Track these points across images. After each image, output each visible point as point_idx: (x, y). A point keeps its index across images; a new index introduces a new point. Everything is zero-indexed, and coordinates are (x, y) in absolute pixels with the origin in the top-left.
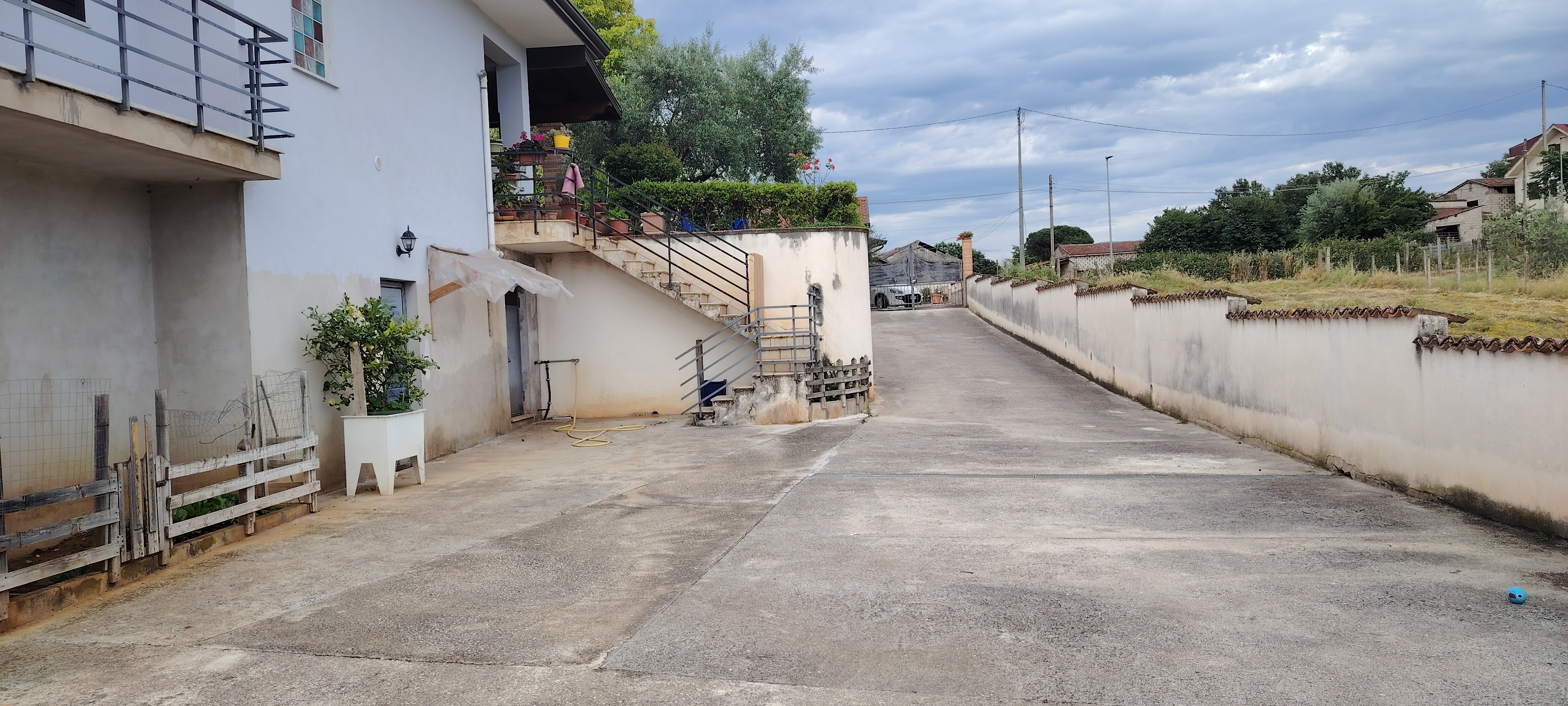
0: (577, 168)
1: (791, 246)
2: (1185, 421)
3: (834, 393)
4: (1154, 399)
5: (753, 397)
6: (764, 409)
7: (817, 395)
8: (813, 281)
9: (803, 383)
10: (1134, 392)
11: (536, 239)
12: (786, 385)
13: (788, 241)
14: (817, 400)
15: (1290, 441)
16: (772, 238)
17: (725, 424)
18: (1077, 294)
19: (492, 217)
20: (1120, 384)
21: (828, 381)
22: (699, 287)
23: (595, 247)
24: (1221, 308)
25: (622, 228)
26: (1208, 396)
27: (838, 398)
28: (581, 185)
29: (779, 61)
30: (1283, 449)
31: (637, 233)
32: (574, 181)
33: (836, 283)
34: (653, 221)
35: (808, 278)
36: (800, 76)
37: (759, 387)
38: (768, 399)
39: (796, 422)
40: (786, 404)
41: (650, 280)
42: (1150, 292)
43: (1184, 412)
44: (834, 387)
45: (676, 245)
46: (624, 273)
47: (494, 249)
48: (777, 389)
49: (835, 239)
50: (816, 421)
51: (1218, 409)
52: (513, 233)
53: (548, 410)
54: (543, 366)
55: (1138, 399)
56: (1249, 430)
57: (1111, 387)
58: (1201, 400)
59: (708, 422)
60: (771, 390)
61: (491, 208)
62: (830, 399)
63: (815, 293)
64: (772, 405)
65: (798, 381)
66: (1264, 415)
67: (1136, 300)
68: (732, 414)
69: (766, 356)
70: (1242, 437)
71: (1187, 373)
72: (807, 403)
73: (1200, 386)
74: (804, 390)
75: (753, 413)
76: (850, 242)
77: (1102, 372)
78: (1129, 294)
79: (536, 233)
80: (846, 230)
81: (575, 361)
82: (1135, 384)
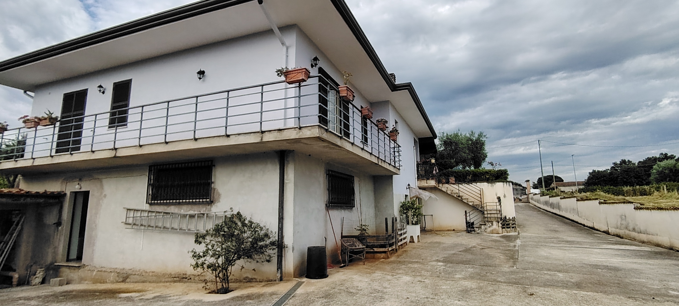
0: (437, 168)
1: (491, 186)
2: (622, 238)
3: (508, 226)
4: (610, 231)
5: (486, 226)
6: (489, 230)
7: (504, 227)
8: (498, 196)
9: (500, 223)
10: (602, 230)
11: (427, 185)
12: (495, 223)
13: (490, 185)
14: (504, 228)
15: (660, 243)
16: (485, 184)
17: (478, 233)
18: (577, 200)
19: (416, 179)
20: (596, 227)
21: (507, 223)
22: (467, 197)
23: (439, 186)
24: (632, 206)
25: (444, 181)
26: (630, 231)
27: (510, 228)
28: (438, 171)
29: (476, 136)
30: (658, 245)
31: (448, 182)
32: (436, 170)
33: (505, 196)
34: (452, 179)
35: (496, 195)
36: (483, 139)
37: (487, 223)
38: (490, 227)
39: (498, 233)
40: (495, 229)
41: (453, 195)
42: (604, 201)
43: (621, 235)
44: (509, 224)
45: (460, 185)
46: (447, 193)
47: (417, 187)
48: (492, 224)
49: (504, 184)
50: (504, 234)
51: (634, 234)
52: (421, 183)
53: (425, 228)
54: (423, 217)
55: (603, 232)
56: (646, 240)
57: (593, 228)
58: (627, 232)
59: (473, 232)
60: (491, 225)
61: (416, 177)
62: (507, 228)
63: (499, 199)
64: (491, 228)
65: (498, 222)
66: (650, 236)
67: (600, 203)
68: (480, 231)
69: (486, 216)
70: (643, 242)
71: (621, 224)
72: (501, 229)
73: (626, 228)
74: (500, 225)
75: (486, 230)
76: (508, 185)
77: (590, 225)
78: (597, 201)
79: (427, 183)
80: (503, 182)
81: (432, 215)
82: (604, 228)
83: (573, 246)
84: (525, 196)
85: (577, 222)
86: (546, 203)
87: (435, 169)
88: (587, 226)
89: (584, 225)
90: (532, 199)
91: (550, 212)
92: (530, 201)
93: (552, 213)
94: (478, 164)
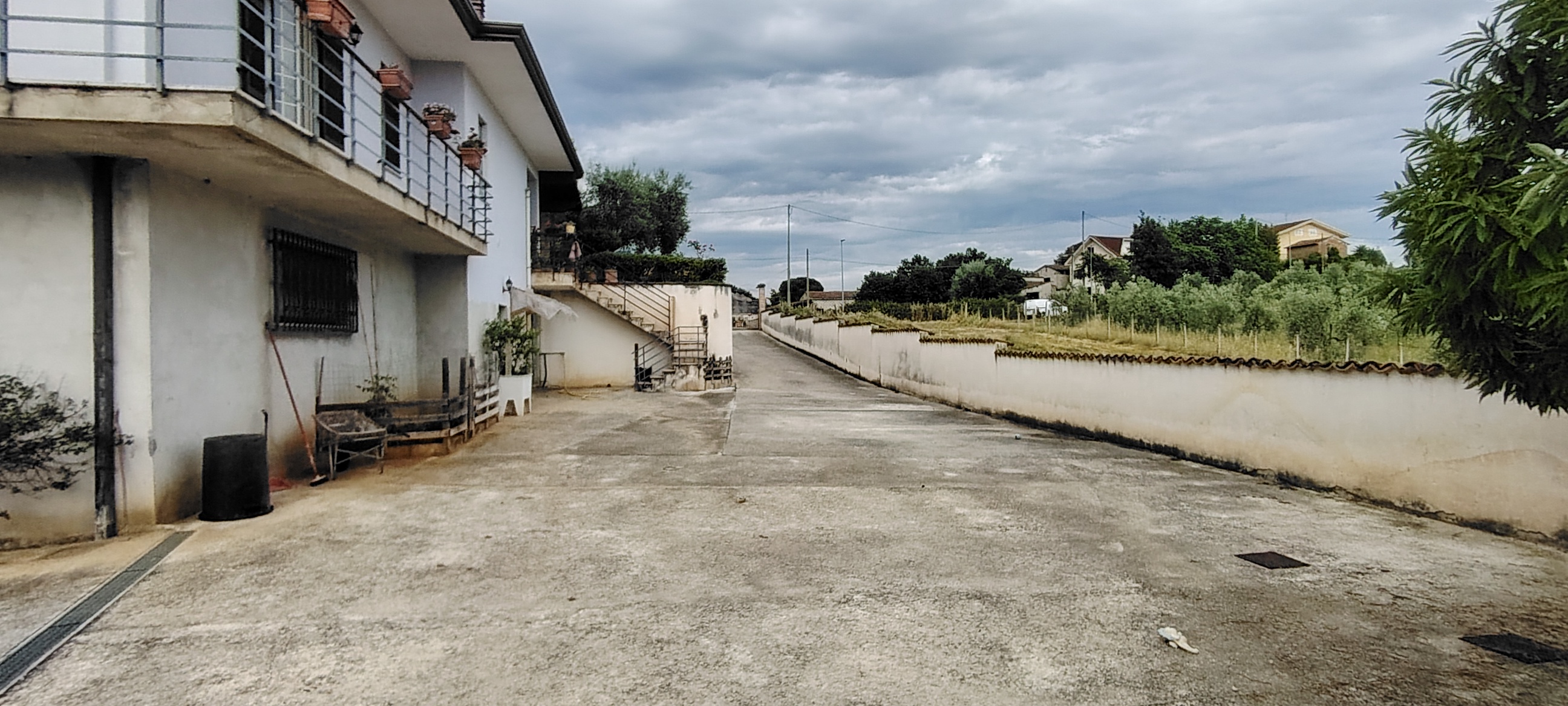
0: (578, 245)
1: (691, 293)
2: (897, 392)
3: (718, 375)
4: (882, 382)
5: (674, 377)
6: (680, 383)
7: (709, 376)
8: (703, 313)
9: (702, 370)
10: (871, 379)
11: (554, 284)
12: (692, 370)
13: (689, 289)
14: (710, 379)
15: (946, 398)
16: (681, 287)
17: (658, 391)
18: (839, 326)
19: (529, 270)
20: (862, 375)
21: (715, 369)
22: (642, 314)
23: (581, 289)
24: (917, 336)
25: (594, 277)
26: (909, 379)
27: (719, 378)
28: (580, 253)
29: (671, 182)
30: (943, 402)
31: (601, 281)
32: (576, 251)
33: (716, 315)
34: (612, 274)
35: (700, 311)
36: (683, 191)
37: (677, 371)
38: (682, 377)
39: (698, 390)
40: (692, 381)
41: (612, 309)
42: (880, 327)
43: (897, 387)
44: (718, 372)
45: (628, 289)
46: (599, 305)
47: (530, 287)
48: (687, 372)
49: (716, 290)
50: (708, 391)
51: (914, 385)
52: (540, 279)
53: (545, 381)
54: (542, 357)
55: (873, 382)
56: (928, 395)
57: (858, 377)
58: (906, 381)
59: (649, 389)
60: (684, 373)
61: (529, 265)
62: (716, 378)
63: (704, 319)
64: (684, 381)
65: (699, 368)
66: (935, 387)
67: (874, 331)
68: (662, 385)
69: (676, 354)
70: (925, 398)
71: (899, 368)
72: (703, 380)
73: (905, 375)
74: (702, 373)
75: (674, 385)
76: (723, 292)
77: (854, 370)
78: (870, 328)
79: (554, 280)
80: (716, 285)
81: (562, 354)
82: (873, 376)
83: (824, 408)
84: (755, 317)
85: (836, 367)
86: (790, 330)
87: (573, 248)
88: (850, 373)
89: (845, 372)
90: (766, 322)
91: (794, 347)
92: (763, 325)
93: (798, 349)
94: (669, 246)
